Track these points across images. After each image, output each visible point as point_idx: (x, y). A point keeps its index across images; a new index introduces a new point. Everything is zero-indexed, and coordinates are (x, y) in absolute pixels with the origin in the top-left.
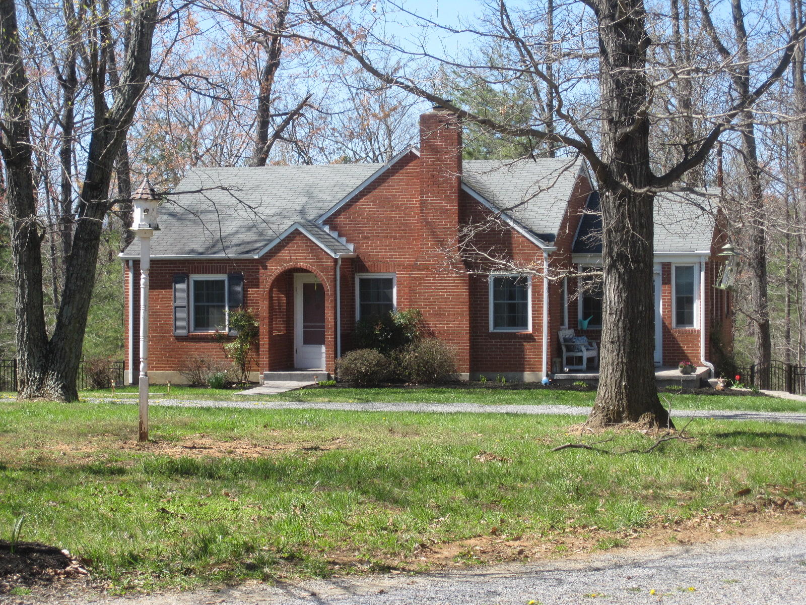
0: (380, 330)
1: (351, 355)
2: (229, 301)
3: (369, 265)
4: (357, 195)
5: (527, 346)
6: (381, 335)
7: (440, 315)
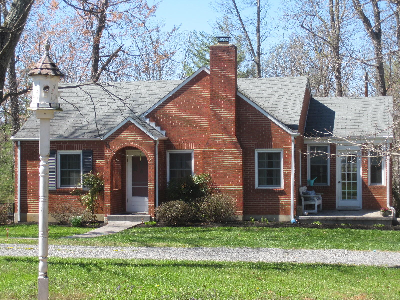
0: (184, 188)
1: (166, 205)
2: (84, 168)
3: (176, 145)
4: (168, 99)
5: (281, 198)
6: (185, 191)
7: (223, 177)
